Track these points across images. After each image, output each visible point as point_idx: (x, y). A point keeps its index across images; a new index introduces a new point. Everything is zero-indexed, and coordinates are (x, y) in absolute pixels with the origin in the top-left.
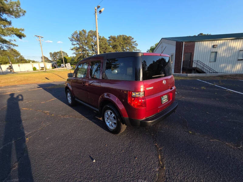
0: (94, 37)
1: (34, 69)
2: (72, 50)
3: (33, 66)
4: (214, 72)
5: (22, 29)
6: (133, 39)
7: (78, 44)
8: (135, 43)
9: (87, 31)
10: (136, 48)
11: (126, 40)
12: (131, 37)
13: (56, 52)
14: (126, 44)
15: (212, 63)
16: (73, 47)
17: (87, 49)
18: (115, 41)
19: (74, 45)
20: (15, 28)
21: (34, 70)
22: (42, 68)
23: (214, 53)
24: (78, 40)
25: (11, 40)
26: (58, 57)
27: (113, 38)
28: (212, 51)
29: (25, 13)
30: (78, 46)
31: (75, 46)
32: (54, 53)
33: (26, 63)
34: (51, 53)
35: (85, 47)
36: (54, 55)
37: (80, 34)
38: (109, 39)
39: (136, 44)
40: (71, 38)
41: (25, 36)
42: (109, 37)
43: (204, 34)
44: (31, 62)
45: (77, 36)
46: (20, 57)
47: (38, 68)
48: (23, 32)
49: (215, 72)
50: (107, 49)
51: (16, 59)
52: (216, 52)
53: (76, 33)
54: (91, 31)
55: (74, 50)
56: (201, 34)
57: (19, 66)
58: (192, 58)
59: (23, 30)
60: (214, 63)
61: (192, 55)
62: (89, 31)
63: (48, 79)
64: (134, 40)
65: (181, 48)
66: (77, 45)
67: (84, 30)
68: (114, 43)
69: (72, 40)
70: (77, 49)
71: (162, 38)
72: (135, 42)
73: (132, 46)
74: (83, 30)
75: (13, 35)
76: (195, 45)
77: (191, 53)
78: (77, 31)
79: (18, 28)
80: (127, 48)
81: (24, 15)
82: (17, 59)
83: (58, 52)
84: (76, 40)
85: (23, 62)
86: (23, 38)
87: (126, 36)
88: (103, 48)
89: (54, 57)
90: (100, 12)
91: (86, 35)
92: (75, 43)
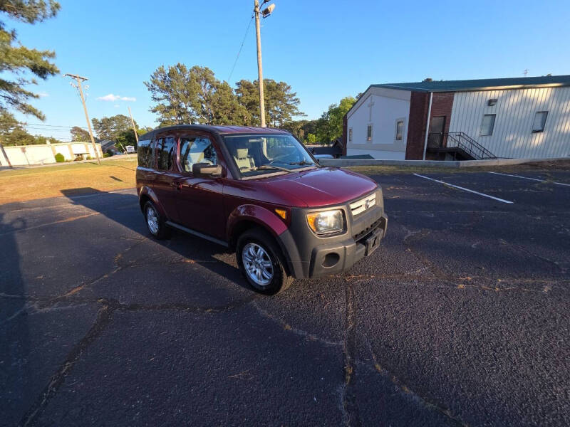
0: (203, 83)
1: (59, 158)
2: (154, 111)
3: (54, 151)
4: (490, 158)
5: (51, 52)
6: (289, 88)
7: (166, 97)
8: (294, 98)
9: (188, 68)
10: (296, 109)
11: (274, 90)
12: (285, 84)
13: (109, 117)
14: (275, 99)
15: (484, 137)
16: (156, 104)
17: (189, 109)
18: (251, 92)
19: (159, 100)
20: (32, 49)
21: (58, 161)
22: (78, 155)
23: (490, 117)
24: (167, 89)
25: (24, 81)
26: (113, 130)
27: (246, 87)
28: (486, 113)
29: (57, 10)
30: (167, 104)
31: (161, 102)
32: (103, 120)
33: (33, 144)
34: (95, 121)
35: (184, 106)
36: (103, 125)
37: (172, 74)
38: (237, 87)
39: (296, 100)
40: (151, 83)
41: (58, 72)
42: (238, 84)
43: (433, 80)
44: (48, 142)
45: (165, 79)
46: (15, 130)
47: (68, 156)
48: (51, 62)
49: (492, 156)
50: (234, 109)
51: (5, 134)
52: (494, 116)
53: (162, 71)
54: (195, 68)
55: (158, 112)
56: (428, 80)
57: (24, 151)
58: (446, 128)
59: (52, 55)
60: (488, 137)
61: (447, 121)
62: (191, 67)
63: (121, 181)
64: (291, 91)
65: (426, 105)
66: (166, 100)
67: (181, 64)
68: (248, 97)
69: (152, 89)
70: (165, 110)
71: (372, 86)
72: (294, 95)
73: (287, 104)
74: (178, 66)
75: (23, 69)
76: (453, 99)
77: (445, 117)
78: (163, 66)
79: (40, 50)
80: (276, 108)
81: (54, 14)
82: (8, 134)
83: (113, 119)
84: (162, 89)
85: (24, 141)
86: (50, 77)
87: (273, 82)
88: (226, 108)
89: (103, 129)
90: (266, 12)
91: (186, 77)
92: (159, 95)
